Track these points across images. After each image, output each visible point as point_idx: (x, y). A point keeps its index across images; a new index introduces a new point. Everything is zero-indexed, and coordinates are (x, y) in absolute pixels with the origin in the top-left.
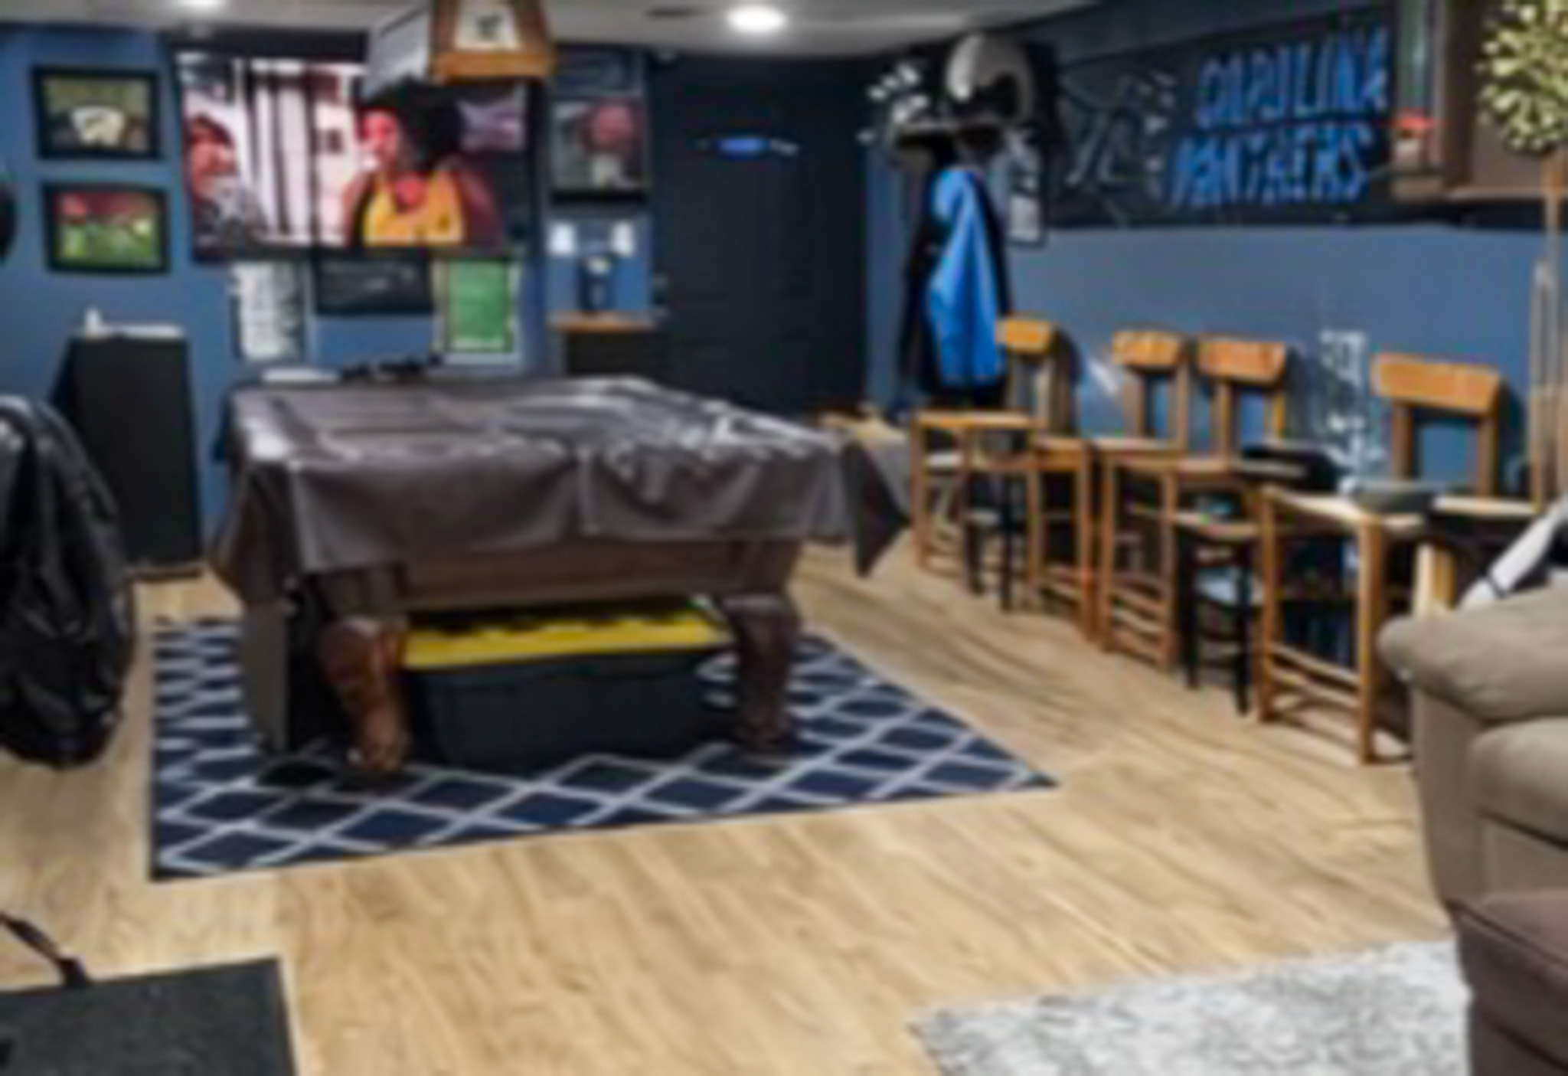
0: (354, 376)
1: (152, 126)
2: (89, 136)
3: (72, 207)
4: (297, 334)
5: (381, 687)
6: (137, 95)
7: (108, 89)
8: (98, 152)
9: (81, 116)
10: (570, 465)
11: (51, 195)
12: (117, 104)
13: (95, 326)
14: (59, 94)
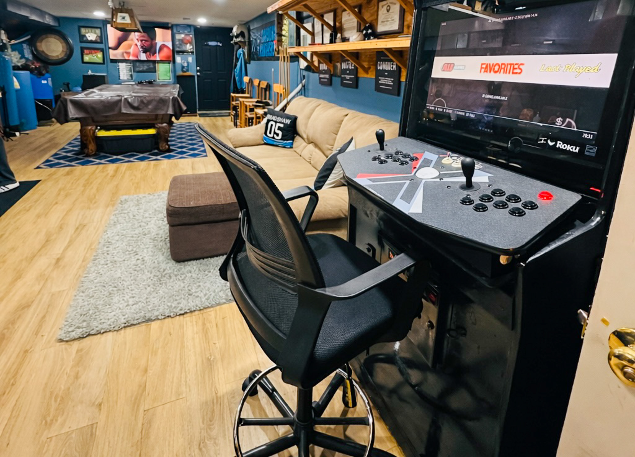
0: (140, 83)
1: (101, 37)
2: (89, 39)
3: (86, 51)
4: (131, 76)
5: (90, 139)
6: (98, 31)
7: (93, 30)
8: (91, 42)
9: (87, 35)
10: (121, 100)
11: (82, 50)
12: (95, 33)
13: (90, 73)
14: (83, 31)
